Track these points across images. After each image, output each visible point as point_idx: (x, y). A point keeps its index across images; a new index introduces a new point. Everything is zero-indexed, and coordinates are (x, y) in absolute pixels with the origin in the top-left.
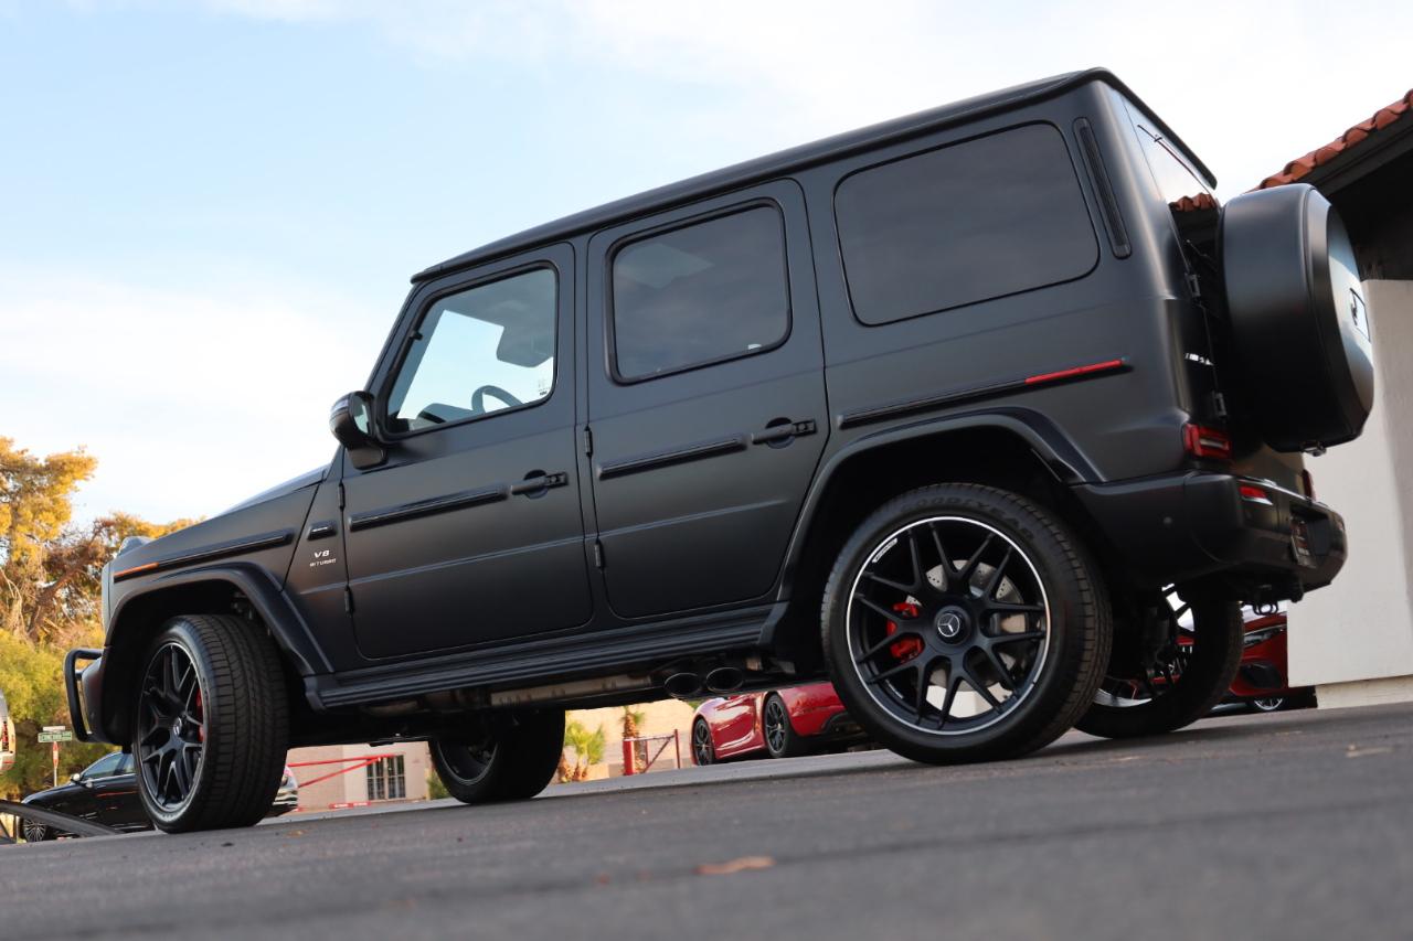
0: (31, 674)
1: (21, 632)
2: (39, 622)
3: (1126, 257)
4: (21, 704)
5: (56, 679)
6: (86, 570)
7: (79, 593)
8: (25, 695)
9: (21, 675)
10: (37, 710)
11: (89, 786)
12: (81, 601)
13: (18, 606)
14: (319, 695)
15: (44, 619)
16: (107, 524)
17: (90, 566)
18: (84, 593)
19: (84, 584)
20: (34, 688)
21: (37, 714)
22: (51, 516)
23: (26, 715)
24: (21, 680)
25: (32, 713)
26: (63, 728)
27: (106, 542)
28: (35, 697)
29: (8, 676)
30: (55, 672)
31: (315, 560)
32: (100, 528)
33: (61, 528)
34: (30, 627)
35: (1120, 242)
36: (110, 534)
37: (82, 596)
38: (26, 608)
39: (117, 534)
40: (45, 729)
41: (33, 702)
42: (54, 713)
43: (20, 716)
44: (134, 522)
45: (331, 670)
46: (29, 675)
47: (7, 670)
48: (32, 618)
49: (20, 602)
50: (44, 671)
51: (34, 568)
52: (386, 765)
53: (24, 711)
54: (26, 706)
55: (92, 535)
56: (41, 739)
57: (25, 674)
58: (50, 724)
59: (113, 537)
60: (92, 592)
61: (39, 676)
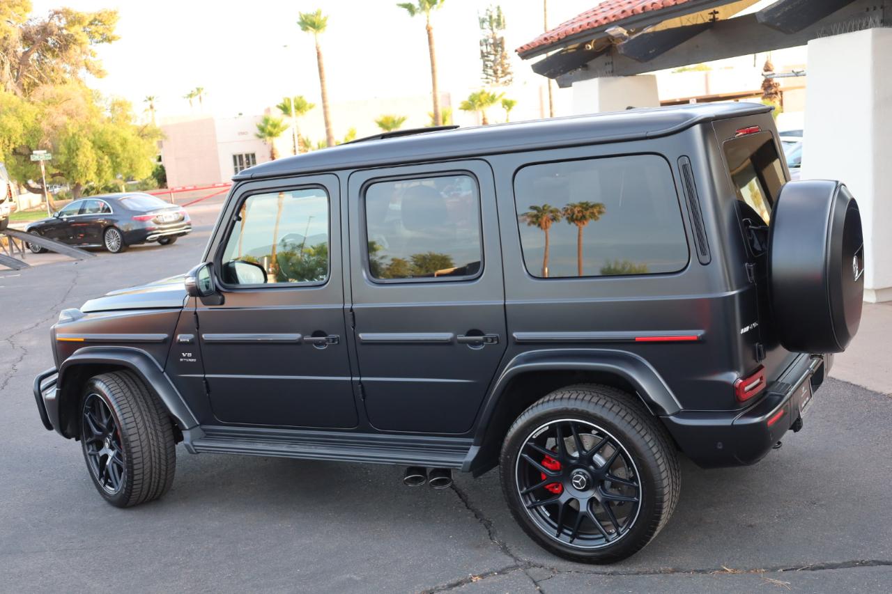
0: (21, 117)
1: (12, 84)
2: (22, 75)
3: (708, 264)
4: (18, 136)
5: (37, 120)
6: (47, 41)
7: (45, 56)
8: (19, 130)
9: (15, 118)
10: (28, 139)
11: (65, 220)
12: (46, 60)
13: (7, 67)
14: (192, 443)
15: (25, 73)
16: (56, 13)
17: (49, 39)
18: (48, 56)
19: (47, 50)
20: (24, 126)
21: (28, 142)
22: (20, 9)
23: (22, 143)
24: (15, 121)
25: (25, 141)
26: (45, 151)
27: (58, 23)
28: (25, 132)
29: (8, 119)
30: (36, 115)
31: (183, 358)
32: (53, 15)
33: (28, 15)
34: (17, 80)
35: (704, 253)
36: (60, 19)
37: (47, 58)
38: (12, 68)
39: (64, 19)
40: (34, 152)
41: (25, 134)
42: (39, 140)
43: (18, 144)
44: (74, 12)
45: (198, 423)
46: (20, 118)
47: (6, 114)
48: (18, 73)
49: (8, 65)
50: (29, 115)
51: (14, 43)
52: (244, 159)
53: (20, 141)
54: (21, 136)
55: (49, 19)
56: (33, 158)
57: (18, 117)
58: (37, 149)
59: (62, 21)
60: (53, 56)
61: (26, 119)
